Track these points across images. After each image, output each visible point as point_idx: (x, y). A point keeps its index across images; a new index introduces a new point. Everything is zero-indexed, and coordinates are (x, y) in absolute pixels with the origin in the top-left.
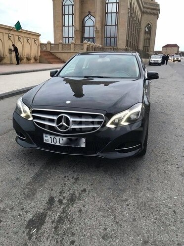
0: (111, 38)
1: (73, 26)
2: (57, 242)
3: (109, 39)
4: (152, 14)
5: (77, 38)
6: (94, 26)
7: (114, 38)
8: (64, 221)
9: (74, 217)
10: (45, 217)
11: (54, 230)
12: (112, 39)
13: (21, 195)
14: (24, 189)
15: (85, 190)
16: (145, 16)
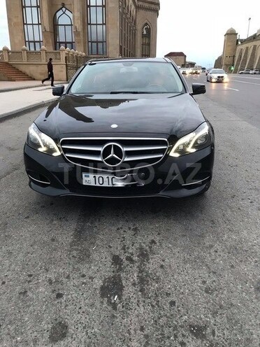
0: (97, 42)
1: (39, 24)
2: (153, 306)
3: (95, 44)
4: (150, 9)
5: (47, 42)
6: (72, 25)
7: (102, 42)
8: (148, 281)
9: (157, 274)
10: (120, 281)
11: (140, 293)
12: (100, 45)
13: (70, 258)
14: (70, 251)
15: (153, 242)
16: (142, 12)
